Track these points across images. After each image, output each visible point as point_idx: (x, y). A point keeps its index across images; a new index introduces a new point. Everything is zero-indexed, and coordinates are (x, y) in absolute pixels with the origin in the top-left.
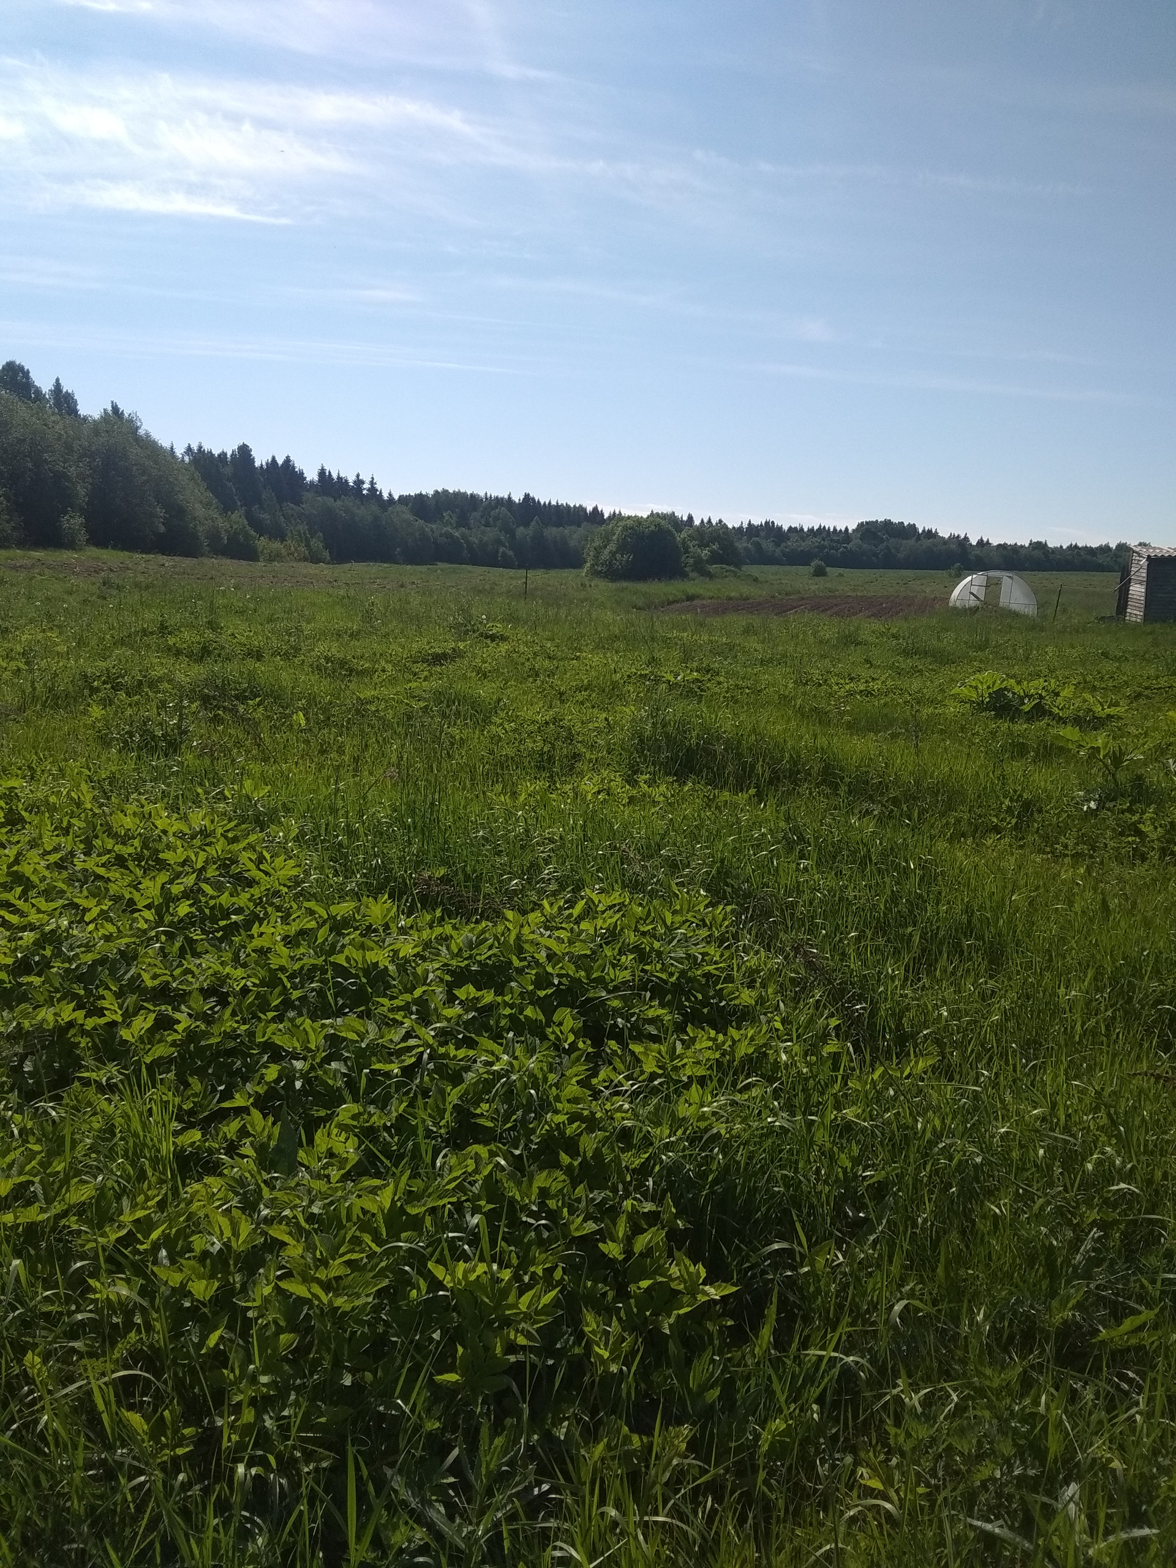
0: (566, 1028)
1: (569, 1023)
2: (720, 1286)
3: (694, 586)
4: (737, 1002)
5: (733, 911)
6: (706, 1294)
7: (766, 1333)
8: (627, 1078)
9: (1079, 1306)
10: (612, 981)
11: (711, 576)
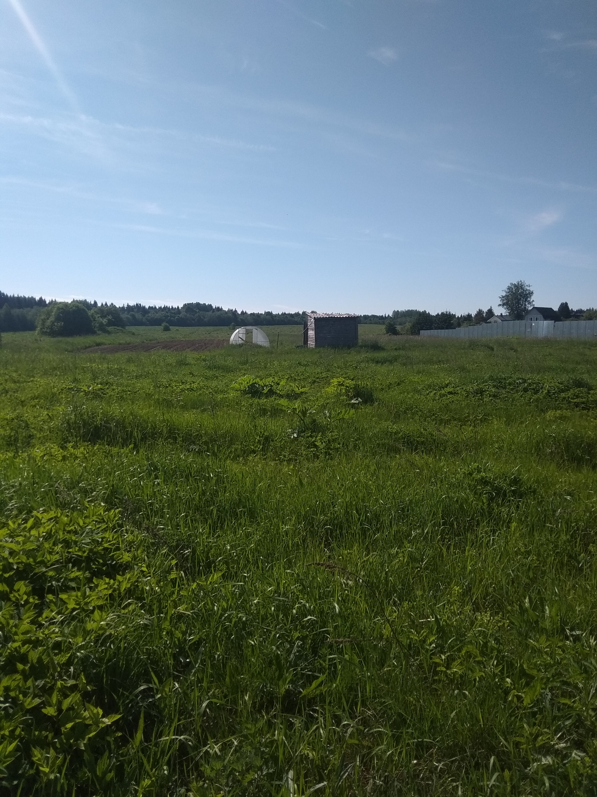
0: (21, 592)
1: (23, 589)
2: (111, 717)
3: (100, 338)
4: (121, 561)
5: (119, 512)
6: (104, 723)
7: (139, 736)
8: (58, 613)
9: (291, 681)
10: (49, 561)
11: (109, 333)
